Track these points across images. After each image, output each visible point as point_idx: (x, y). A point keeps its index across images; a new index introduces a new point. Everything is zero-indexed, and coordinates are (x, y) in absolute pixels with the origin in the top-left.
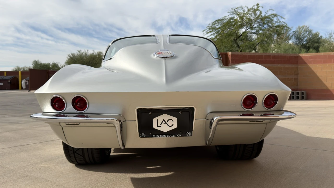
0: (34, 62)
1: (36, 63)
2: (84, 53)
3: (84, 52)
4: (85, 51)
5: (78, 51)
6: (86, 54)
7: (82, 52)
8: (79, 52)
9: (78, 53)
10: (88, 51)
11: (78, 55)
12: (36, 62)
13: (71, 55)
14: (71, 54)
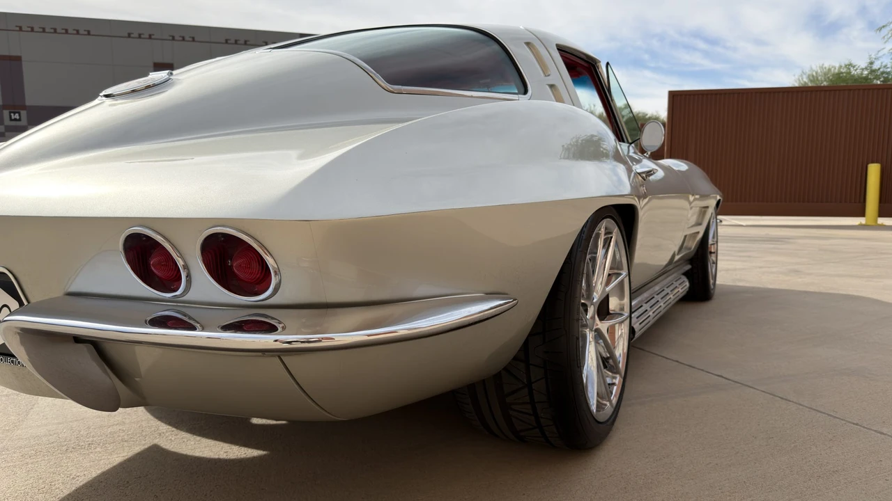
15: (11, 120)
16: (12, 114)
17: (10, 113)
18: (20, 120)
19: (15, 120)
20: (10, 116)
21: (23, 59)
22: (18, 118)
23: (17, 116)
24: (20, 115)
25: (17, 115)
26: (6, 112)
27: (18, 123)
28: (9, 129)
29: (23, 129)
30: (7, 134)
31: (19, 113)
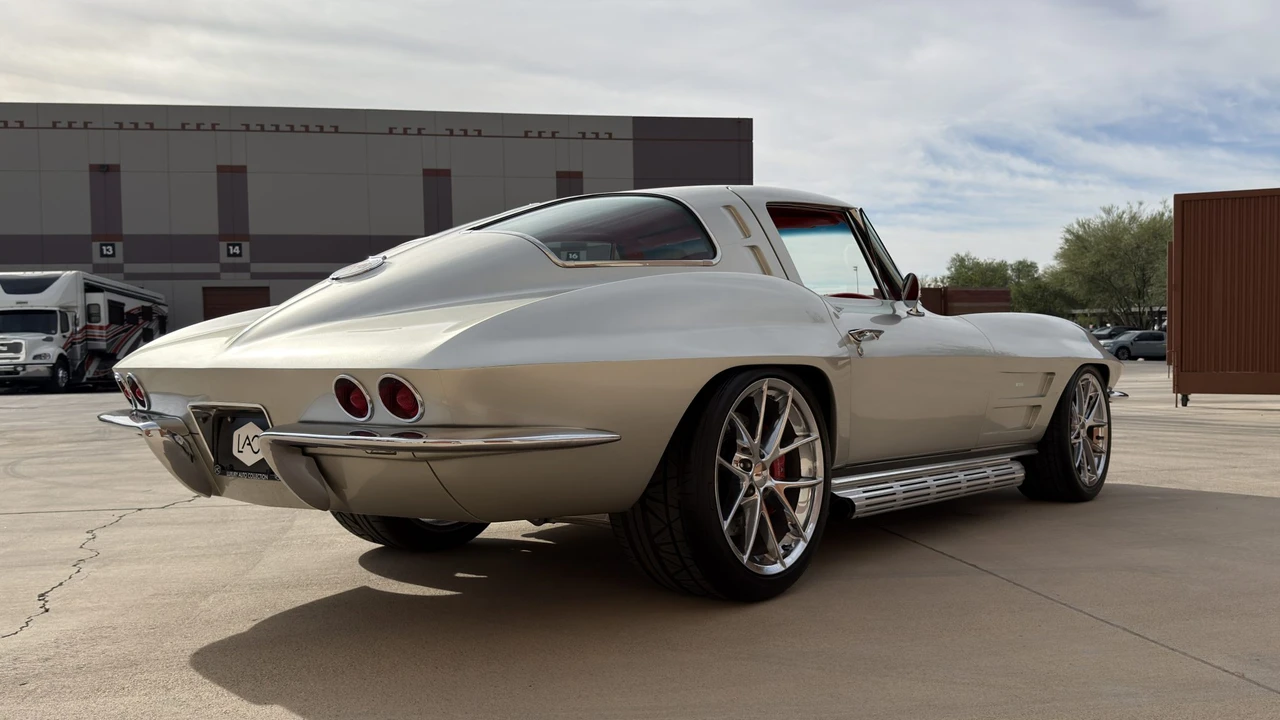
0: (954, 260)
1: (960, 263)
2: (1124, 216)
3: (1128, 212)
4: (1131, 207)
5: (1104, 210)
6: (1133, 218)
7: (1120, 211)
8: (1108, 212)
9: (1102, 218)
10: (1142, 207)
11: (1103, 223)
12: (962, 260)
13: (1076, 226)
14: (1078, 223)
15: (229, 255)
16: (231, 248)
17: (229, 245)
18: (240, 255)
19: (235, 255)
20: (229, 250)
21: (249, 170)
22: (238, 252)
23: (237, 250)
24: (240, 249)
25: (237, 248)
26: (223, 245)
27: (237, 260)
28: (226, 268)
29: (244, 268)
30: (223, 275)
31: (240, 246)
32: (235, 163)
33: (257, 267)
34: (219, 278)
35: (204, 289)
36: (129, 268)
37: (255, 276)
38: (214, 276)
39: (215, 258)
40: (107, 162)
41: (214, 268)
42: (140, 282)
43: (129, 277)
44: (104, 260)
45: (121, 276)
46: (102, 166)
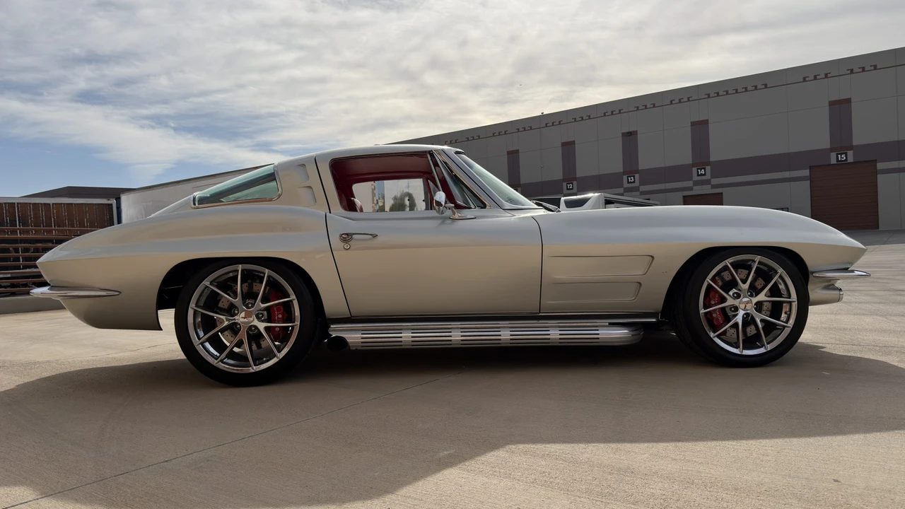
15: (698, 175)
17: (698, 169)
18: (705, 174)
19: (702, 175)
20: (698, 172)
23: (703, 172)
24: (705, 171)
25: (703, 170)
26: (694, 170)
27: (704, 178)
28: (696, 183)
29: (708, 182)
30: (695, 188)
31: (705, 169)
32: (701, 119)
33: (715, 181)
34: (692, 190)
35: (684, 197)
36: (643, 188)
37: (714, 187)
38: (690, 189)
39: (690, 178)
40: (631, 130)
41: (690, 184)
42: (648, 196)
43: (642, 193)
44: (630, 185)
45: (638, 193)
46: (628, 133)
